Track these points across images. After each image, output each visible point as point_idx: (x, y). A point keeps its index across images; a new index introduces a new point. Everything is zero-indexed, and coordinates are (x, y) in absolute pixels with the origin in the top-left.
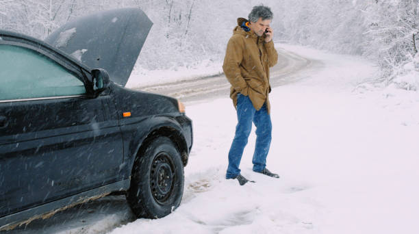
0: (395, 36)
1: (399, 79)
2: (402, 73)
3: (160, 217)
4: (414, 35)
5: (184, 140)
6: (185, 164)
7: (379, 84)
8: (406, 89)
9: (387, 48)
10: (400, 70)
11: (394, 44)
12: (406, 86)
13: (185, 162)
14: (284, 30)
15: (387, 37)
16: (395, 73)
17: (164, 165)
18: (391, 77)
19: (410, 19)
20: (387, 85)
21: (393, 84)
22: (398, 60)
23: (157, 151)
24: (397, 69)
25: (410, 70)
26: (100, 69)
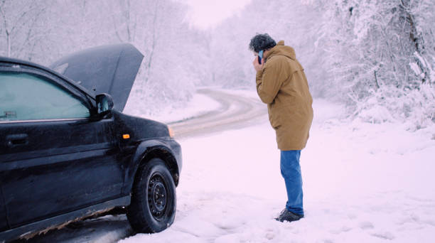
0: (357, 73)
1: (364, 114)
2: (365, 108)
3: (158, 231)
4: (375, 72)
5: (176, 162)
6: (176, 185)
7: (345, 120)
8: (371, 122)
9: (350, 85)
10: (364, 105)
11: (356, 80)
12: (371, 120)
13: (177, 182)
14: (244, 76)
15: (349, 75)
16: (359, 107)
17: (159, 184)
18: (355, 113)
19: (370, 57)
20: (353, 119)
21: (358, 118)
22: (361, 97)
23: (153, 171)
24: (360, 104)
25: (373, 105)
26: (105, 94)
